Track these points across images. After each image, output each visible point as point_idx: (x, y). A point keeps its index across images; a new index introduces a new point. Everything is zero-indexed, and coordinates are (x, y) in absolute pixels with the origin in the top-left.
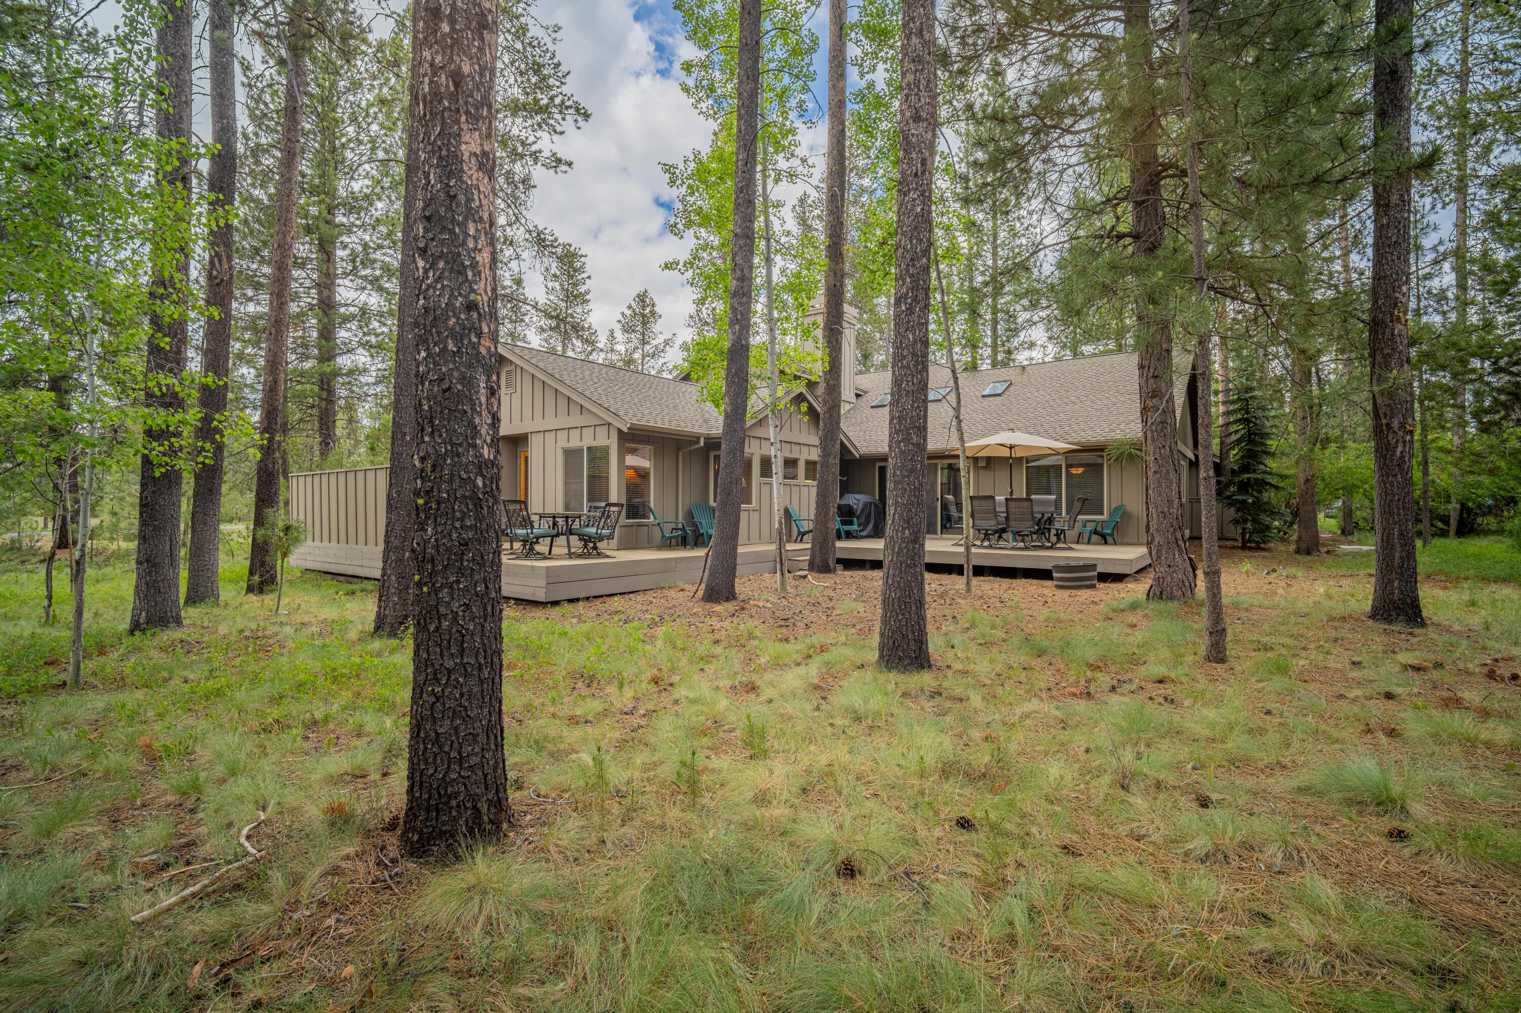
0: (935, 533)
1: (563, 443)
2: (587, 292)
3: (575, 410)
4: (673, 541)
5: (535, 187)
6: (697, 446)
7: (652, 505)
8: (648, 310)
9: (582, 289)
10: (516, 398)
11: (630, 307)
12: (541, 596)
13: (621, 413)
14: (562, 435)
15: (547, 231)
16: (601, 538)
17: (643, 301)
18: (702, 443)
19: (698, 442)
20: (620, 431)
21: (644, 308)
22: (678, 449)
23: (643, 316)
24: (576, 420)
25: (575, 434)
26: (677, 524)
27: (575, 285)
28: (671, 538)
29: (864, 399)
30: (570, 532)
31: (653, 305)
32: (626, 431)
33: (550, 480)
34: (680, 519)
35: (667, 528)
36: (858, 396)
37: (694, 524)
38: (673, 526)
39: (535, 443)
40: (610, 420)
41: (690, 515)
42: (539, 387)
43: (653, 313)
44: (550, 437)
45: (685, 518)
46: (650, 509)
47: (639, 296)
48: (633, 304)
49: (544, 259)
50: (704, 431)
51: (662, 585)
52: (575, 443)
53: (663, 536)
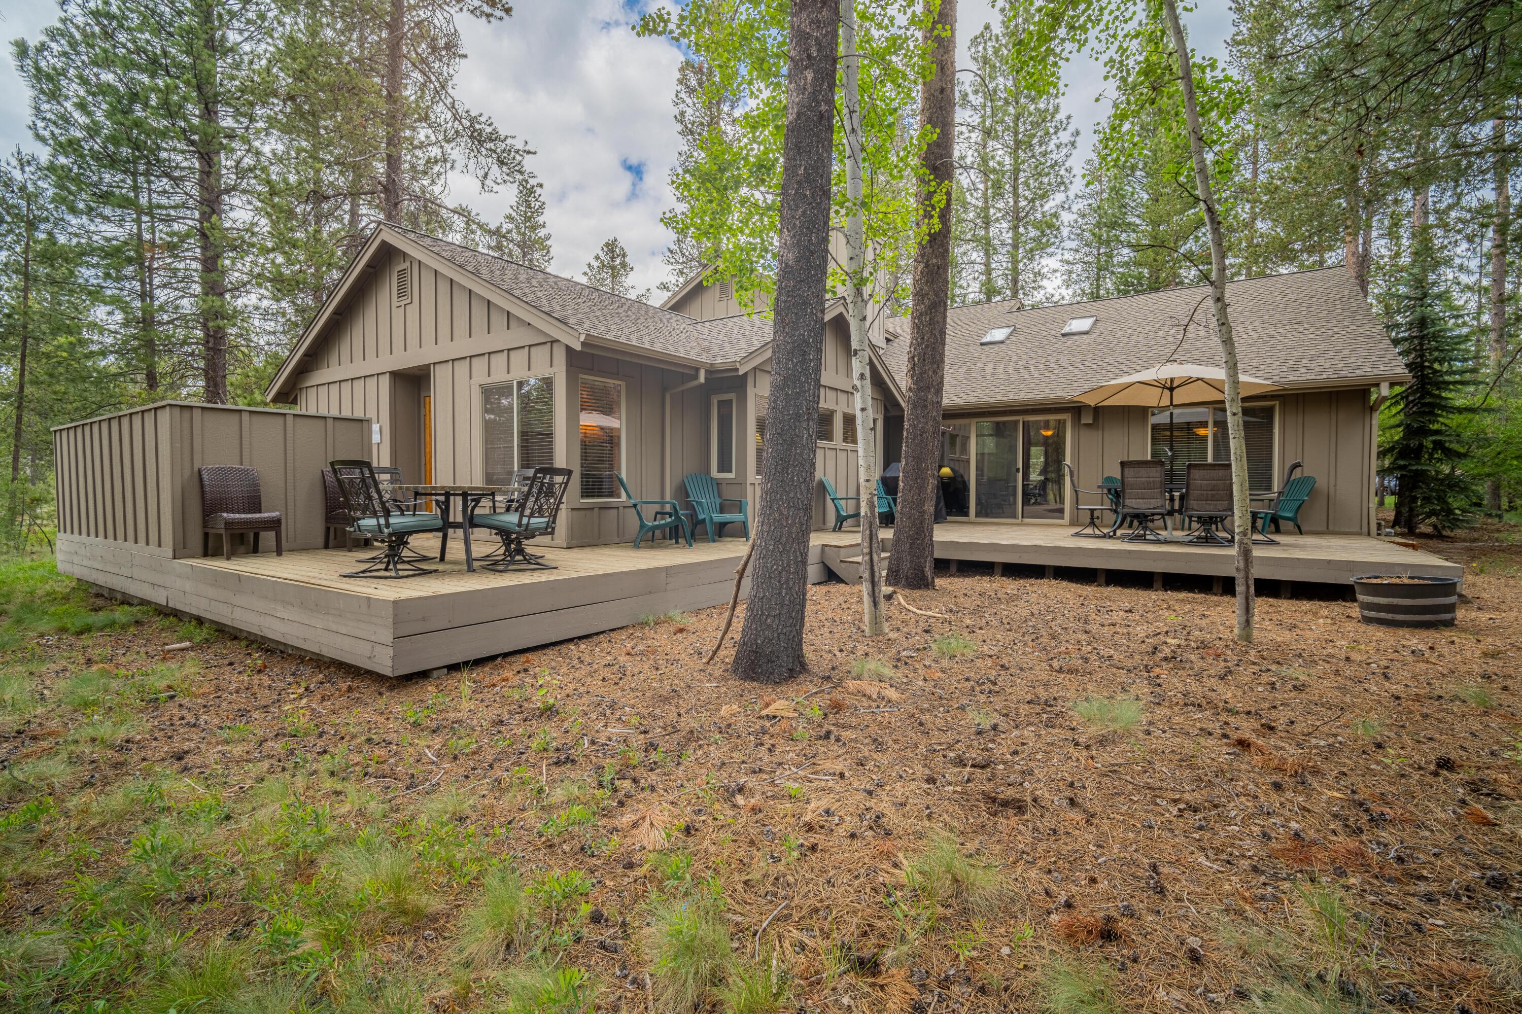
0: (1014, 516)
1: (480, 377)
2: (548, 237)
3: (498, 321)
4: (658, 533)
5: (464, 56)
6: (695, 383)
7: (624, 476)
8: (618, 261)
9: (542, 233)
10: (413, 310)
11: (597, 258)
12: (384, 663)
13: (572, 321)
14: (480, 365)
15: (483, 119)
16: (529, 533)
17: (613, 251)
18: (702, 379)
19: (696, 377)
20: (569, 349)
21: (613, 259)
22: (664, 389)
23: (613, 268)
24: (502, 338)
25: (499, 361)
26: (663, 505)
27: (534, 228)
28: (653, 529)
29: (895, 344)
30: (472, 522)
31: (624, 255)
32: (578, 347)
33: (462, 438)
34: (668, 497)
35: (649, 512)
36: (888, 340)
37: (689, 506)
38: (657, 508)
39: (440, 380)
40: (555, 332)
41: (682, 491)
42: (444, 288)
43: (624, 265)
44: (462, 369)
45: (674, 496)
46: (621, 481)
47: (607, 245)
48: (601, 254)
49: (481, 158)
50: (704, 359)
51: (643, 618)
52: (499, 376)
53: (642, 526)
